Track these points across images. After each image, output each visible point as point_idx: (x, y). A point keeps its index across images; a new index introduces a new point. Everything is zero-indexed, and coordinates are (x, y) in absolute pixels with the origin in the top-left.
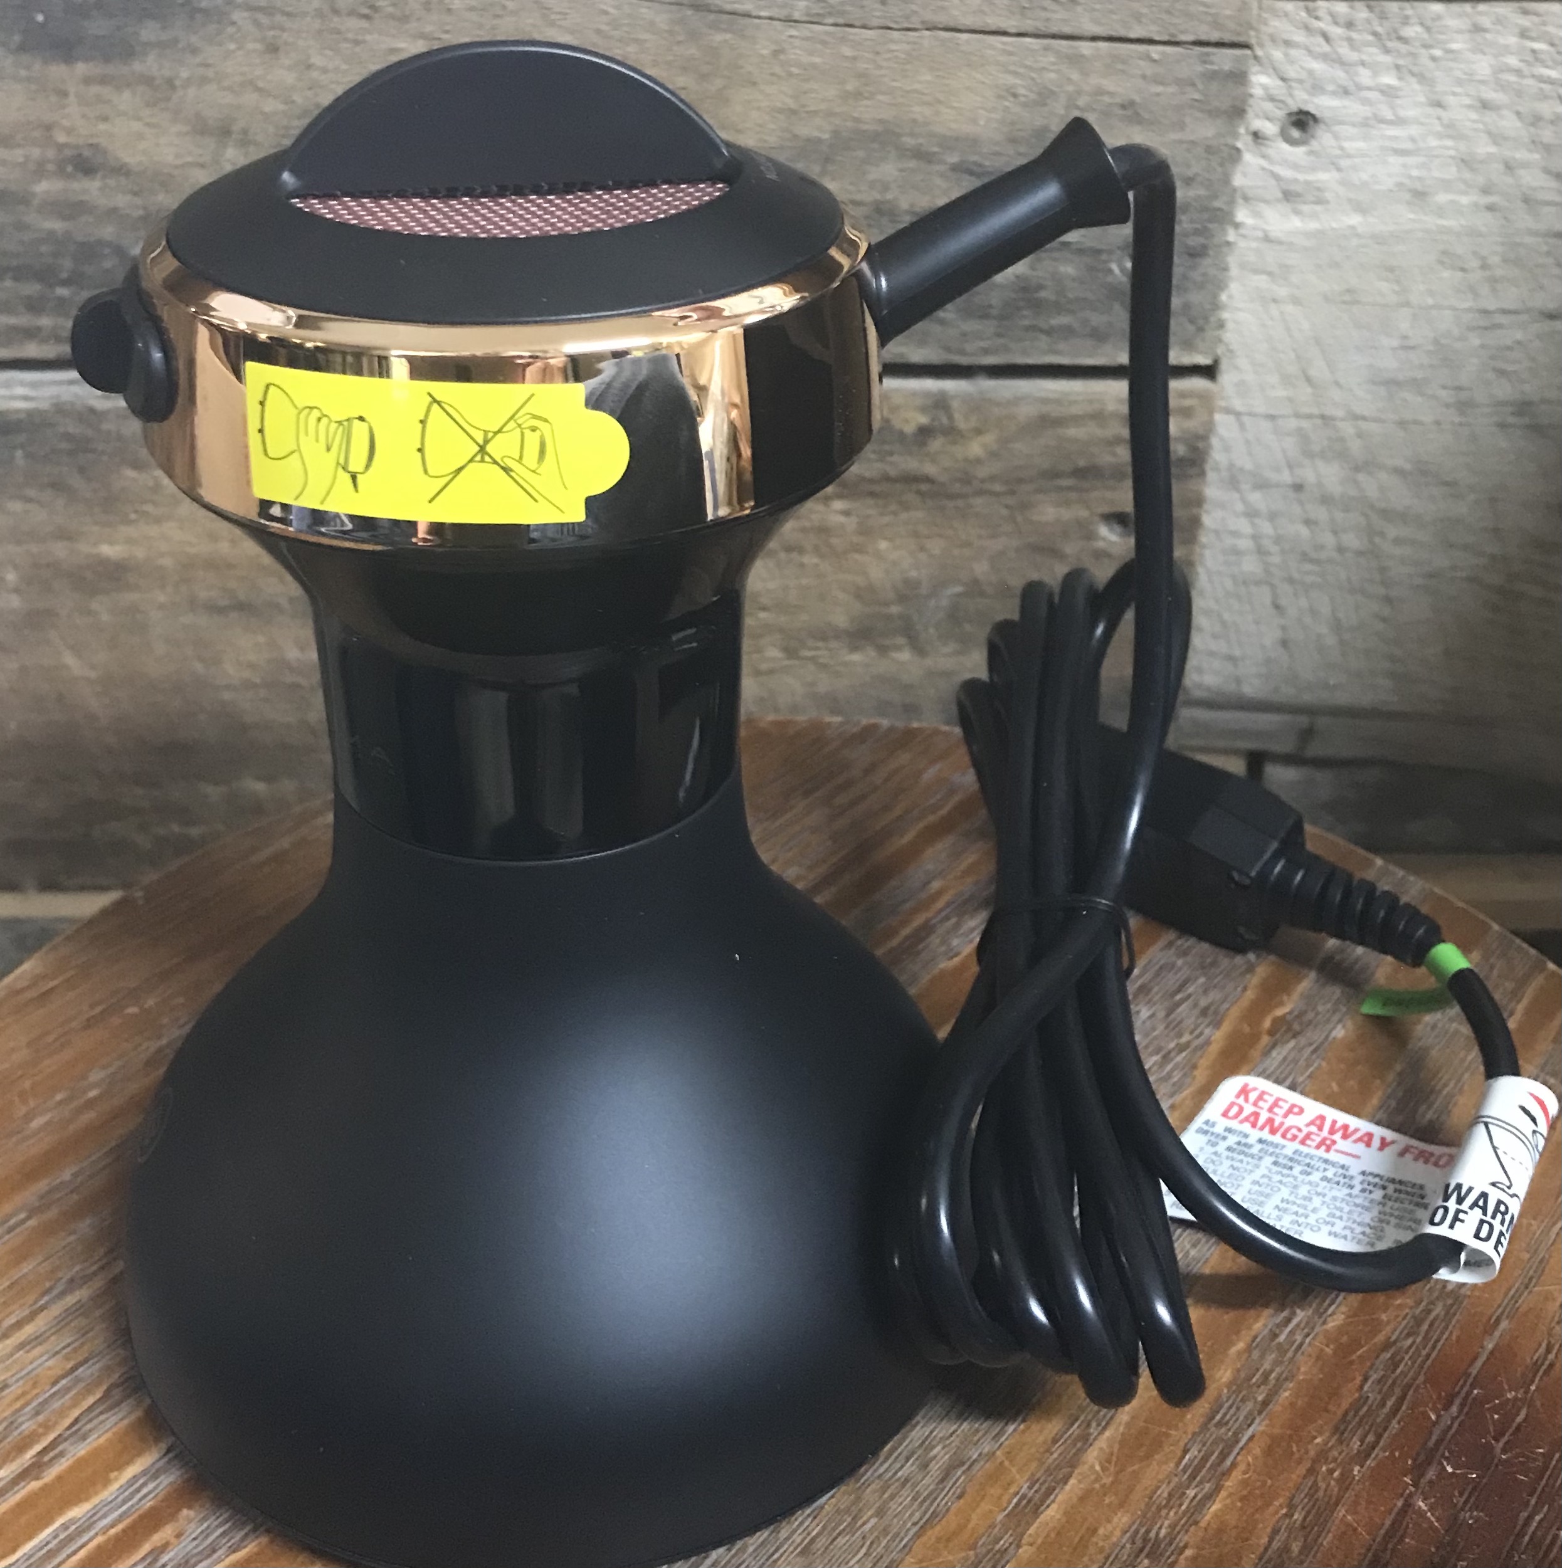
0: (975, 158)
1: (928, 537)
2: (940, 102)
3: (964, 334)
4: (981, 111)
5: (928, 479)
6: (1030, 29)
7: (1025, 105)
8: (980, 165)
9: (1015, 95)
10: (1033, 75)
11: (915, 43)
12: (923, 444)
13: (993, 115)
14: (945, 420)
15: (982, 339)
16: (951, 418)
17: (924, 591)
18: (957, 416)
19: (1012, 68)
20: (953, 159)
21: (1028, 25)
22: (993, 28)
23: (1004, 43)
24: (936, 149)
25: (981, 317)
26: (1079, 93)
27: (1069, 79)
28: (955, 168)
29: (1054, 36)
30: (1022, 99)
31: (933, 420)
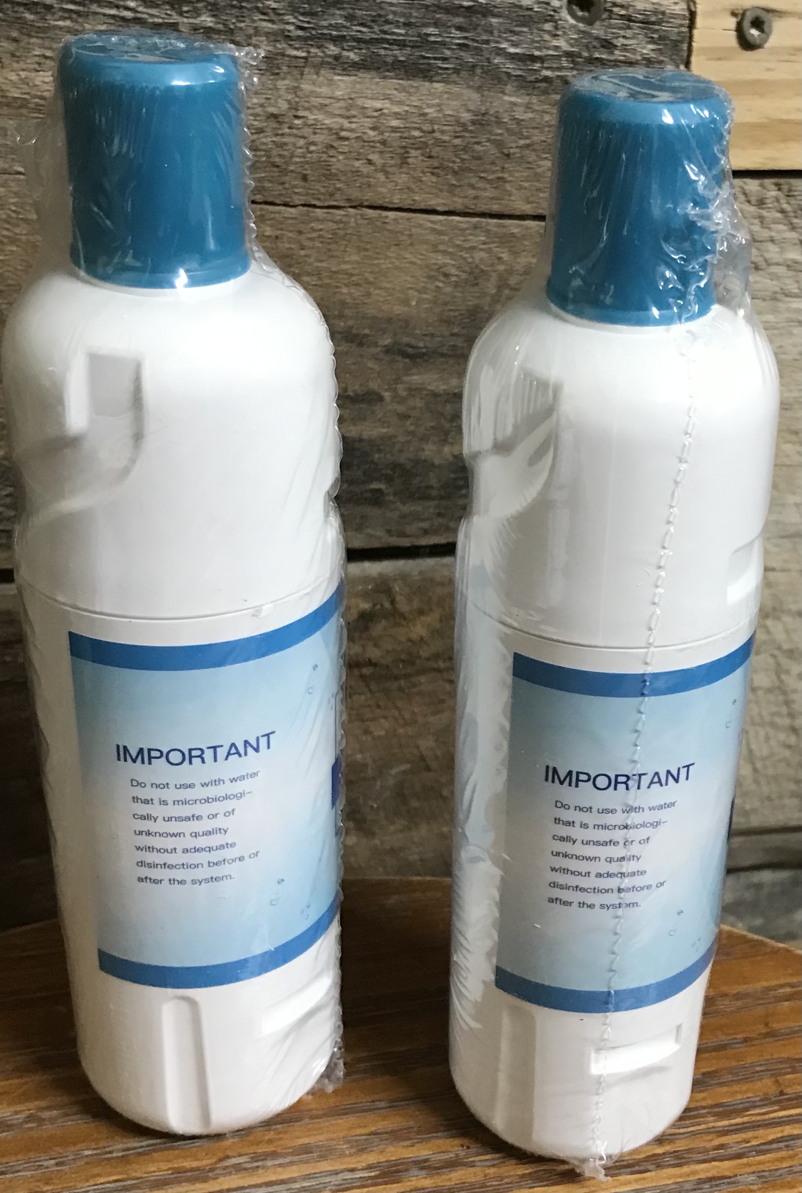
0: (406, 340)
1: (373, 720)
2: (371, 283)
3: (404, 516)
4: (411, 292)
5: (370, 663)
6: (459, 207)
7: (456, 285)
8: (413, 347)
9: (446, 275)
10: (463, 254)
11: (341, 222)
12: (367, 628)
13: (426, 296)
14: (387, 605)
15: (424, 520)
16: (393, 602)
17: (370, 772)
18: (398, 598)
19: (441, 248)
20: (387, 341)
21: (458, 203)
22: (422, 206)
23: (432, 222)
24: (367, 331)
25: (419, 499)
26: (510, 272)
27: (500, 259)
28: (388, 350)
29: (483, 215)
30: (454, 279)
31: (374, 605)
